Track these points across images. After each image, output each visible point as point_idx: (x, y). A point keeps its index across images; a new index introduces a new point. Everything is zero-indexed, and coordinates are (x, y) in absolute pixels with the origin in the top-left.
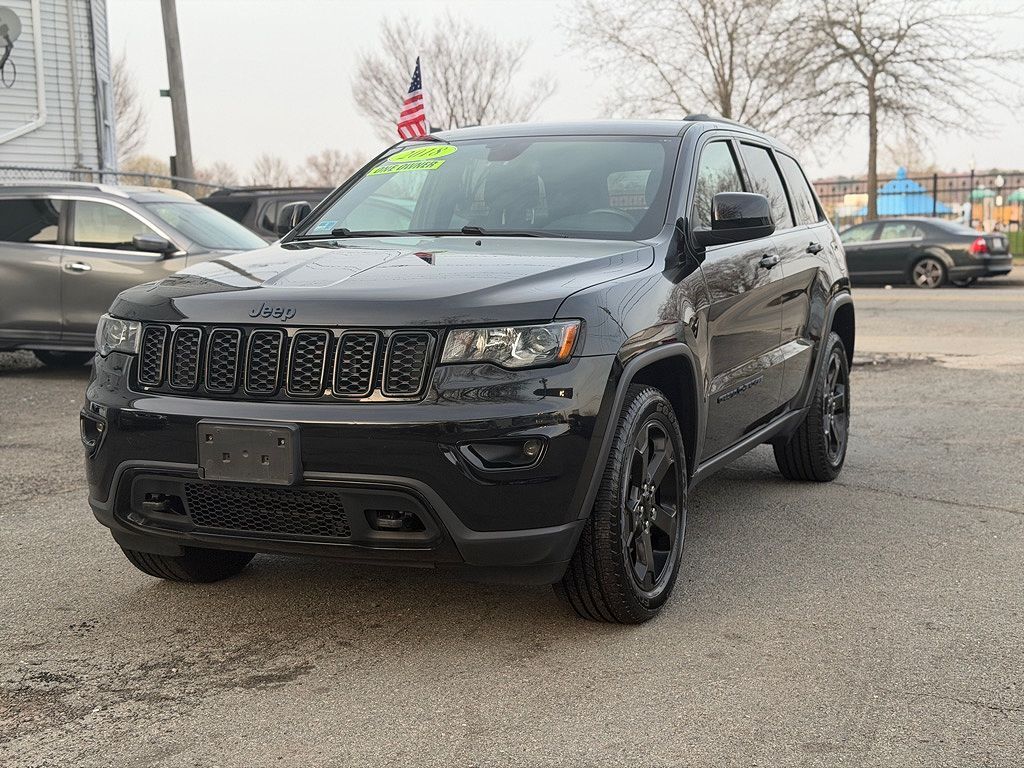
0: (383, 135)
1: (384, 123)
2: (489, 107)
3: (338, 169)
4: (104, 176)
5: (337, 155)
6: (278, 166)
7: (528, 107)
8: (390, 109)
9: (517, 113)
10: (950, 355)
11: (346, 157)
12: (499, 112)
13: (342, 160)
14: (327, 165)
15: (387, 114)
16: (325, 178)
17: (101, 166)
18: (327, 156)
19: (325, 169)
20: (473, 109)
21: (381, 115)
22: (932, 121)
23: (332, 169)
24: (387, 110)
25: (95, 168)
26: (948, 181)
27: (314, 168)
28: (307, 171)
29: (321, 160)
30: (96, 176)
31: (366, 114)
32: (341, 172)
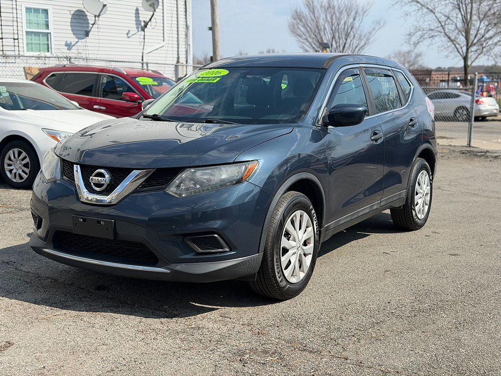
0: (301, 46)
1: (302, 40)
2: (352, 33)
4: (188, 67)
7: (370, 33)
8: (305, 33)
9: (365, 36)
12: (356, 35)
15: (303, 36)
20: (344, 34)
21: (300, 36)
24: (303, 34)
25: (185, 63)
31: (293, 35)
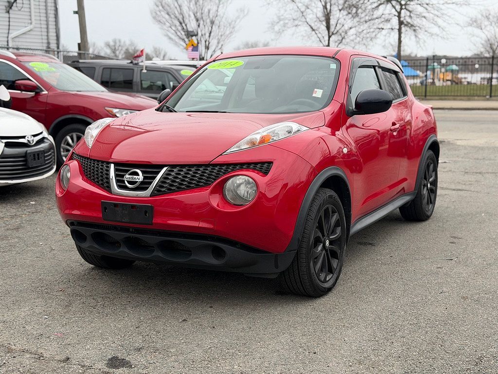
3: (120, 48)
5: (120, 41)
6: (94, 46)
10: (458, 140)
11: (124, 42)
13: (122, 44)
14: (115, 46)
16: (114, 52)
17: (58, 48)
18: (115, 42)
19: (113, 48)
22: (426, 33)
23: (117, 48)
25: (56, 49)
26: (413, 62)
27: (108, 47)
28: (105, 48)
29: (112, 44)
30: (56, 53)
32: (121, 50)
